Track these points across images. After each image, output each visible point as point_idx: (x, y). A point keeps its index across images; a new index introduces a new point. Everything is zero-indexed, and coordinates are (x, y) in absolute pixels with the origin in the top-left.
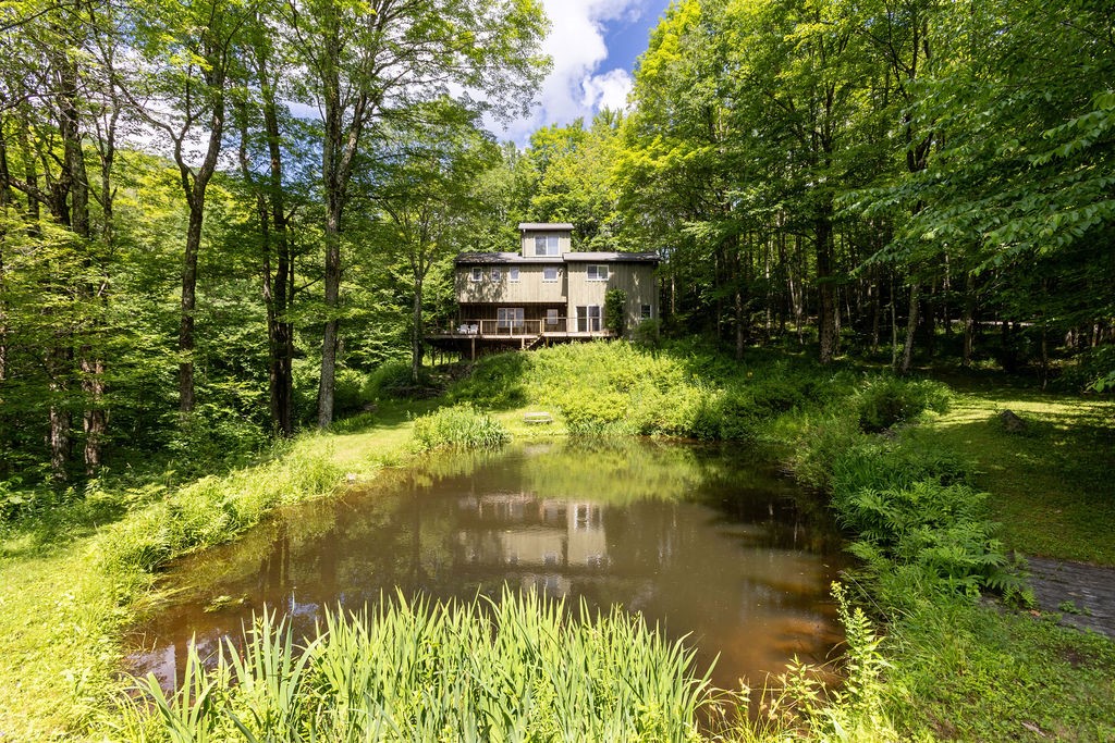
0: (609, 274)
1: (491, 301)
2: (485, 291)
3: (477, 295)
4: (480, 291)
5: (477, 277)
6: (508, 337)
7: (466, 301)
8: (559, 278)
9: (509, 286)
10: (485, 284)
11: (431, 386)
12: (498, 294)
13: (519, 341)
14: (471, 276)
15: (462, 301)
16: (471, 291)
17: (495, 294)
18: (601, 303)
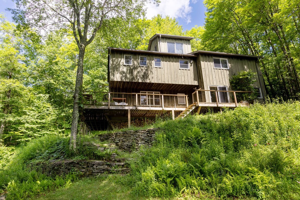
0: (229, 65)
1: (140, 81)
2: (135, 73)
3: (128, 76)
4: (131, 72)
5: (127, 62)
6: (160, 109)
7: (119, 80)
8: (191, 67)
9: (154, 70)
10: (135, 68)
11: (99, 158)
12: (145, 76)
13: (169, 112)
14: (123, 61)
15: (115, 80)
16: (124, 72)
17: (143, 76)
18: (227, 84)
